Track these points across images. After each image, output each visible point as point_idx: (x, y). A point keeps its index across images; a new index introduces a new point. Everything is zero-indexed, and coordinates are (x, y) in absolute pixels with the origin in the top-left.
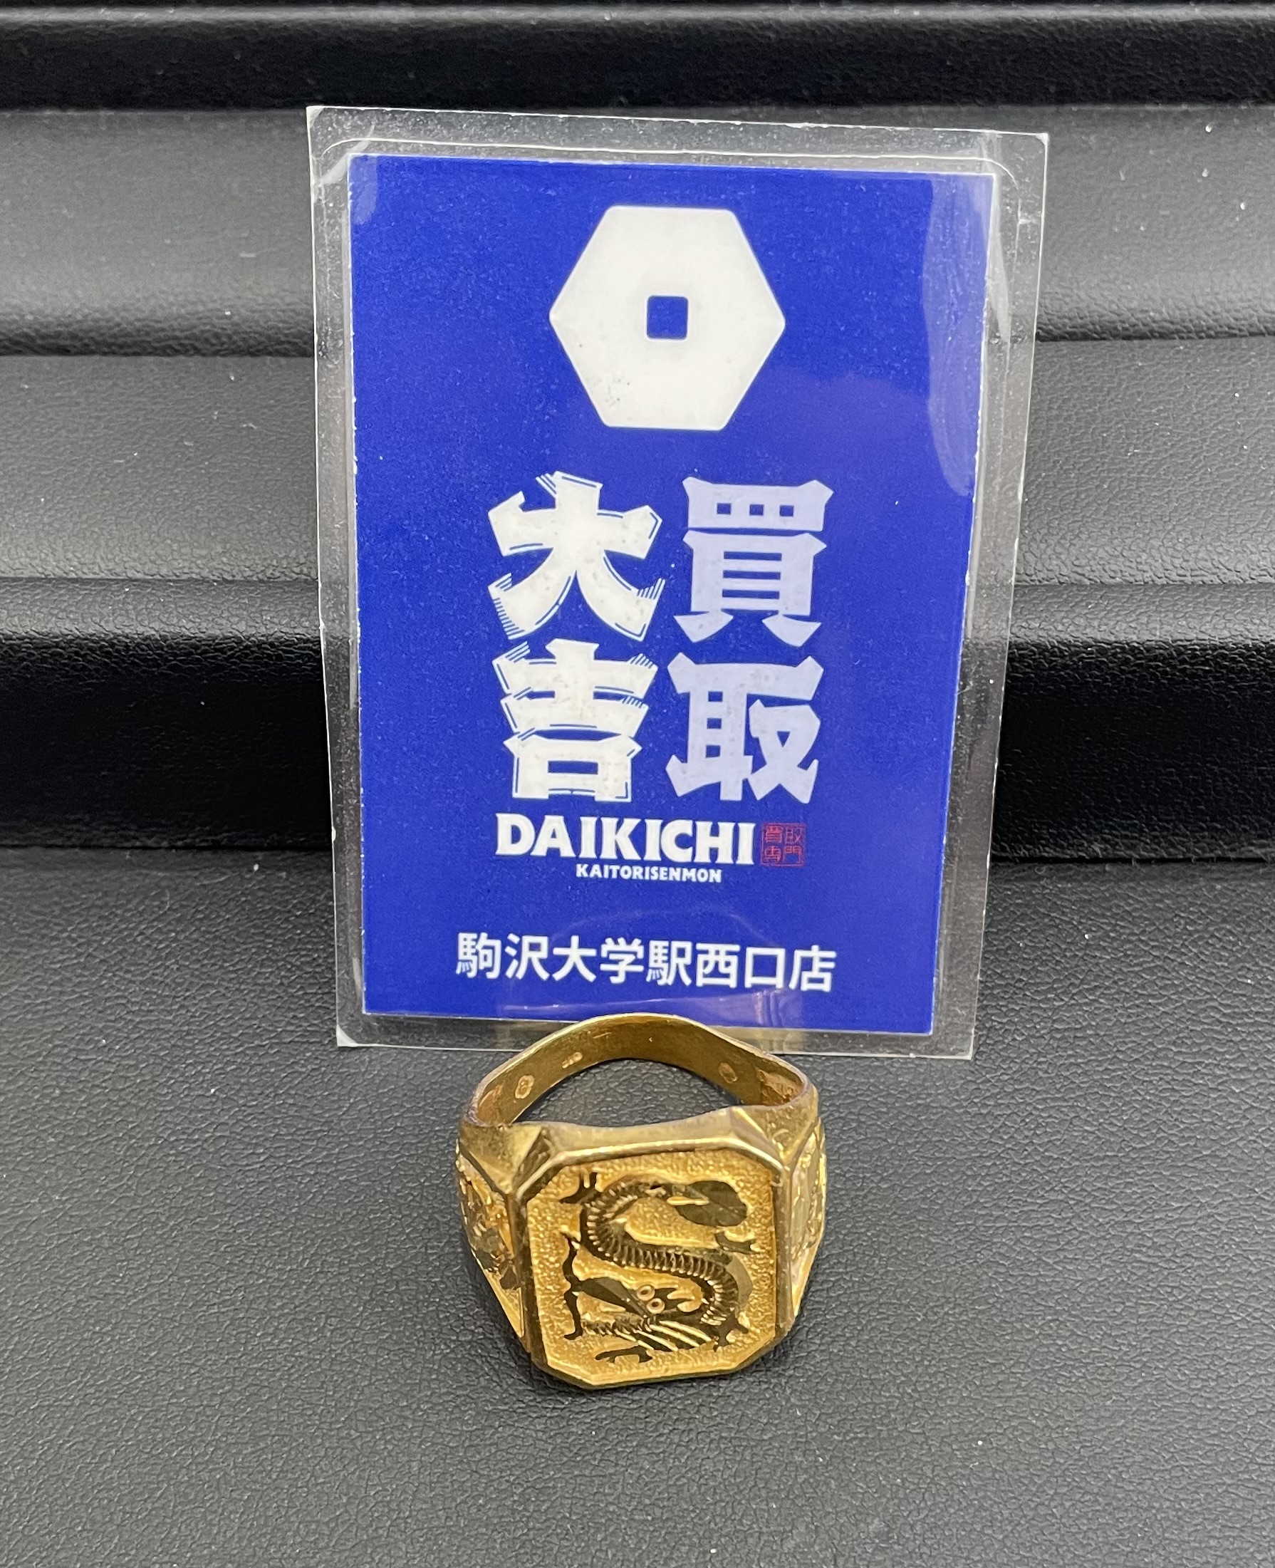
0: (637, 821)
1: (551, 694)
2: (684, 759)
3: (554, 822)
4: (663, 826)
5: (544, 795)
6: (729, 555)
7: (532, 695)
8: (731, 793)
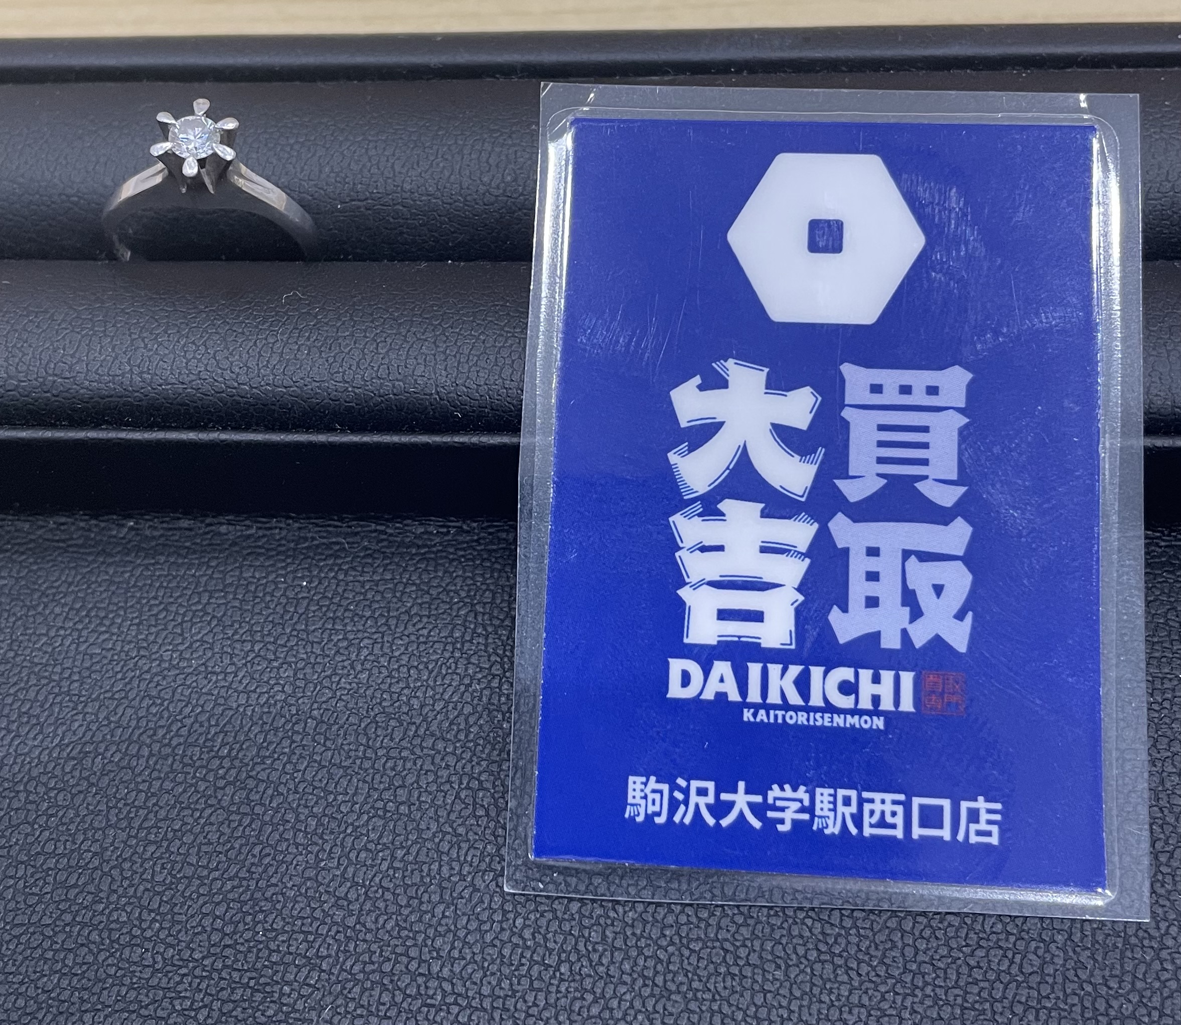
0: (799, 668)
1: (720, 548)
2: (845, 609)
3: (722, 668)
4: (826, 673)
5: (713, 642)
6: (882, 428)
7: (704, 549)
8: (891, 641)
